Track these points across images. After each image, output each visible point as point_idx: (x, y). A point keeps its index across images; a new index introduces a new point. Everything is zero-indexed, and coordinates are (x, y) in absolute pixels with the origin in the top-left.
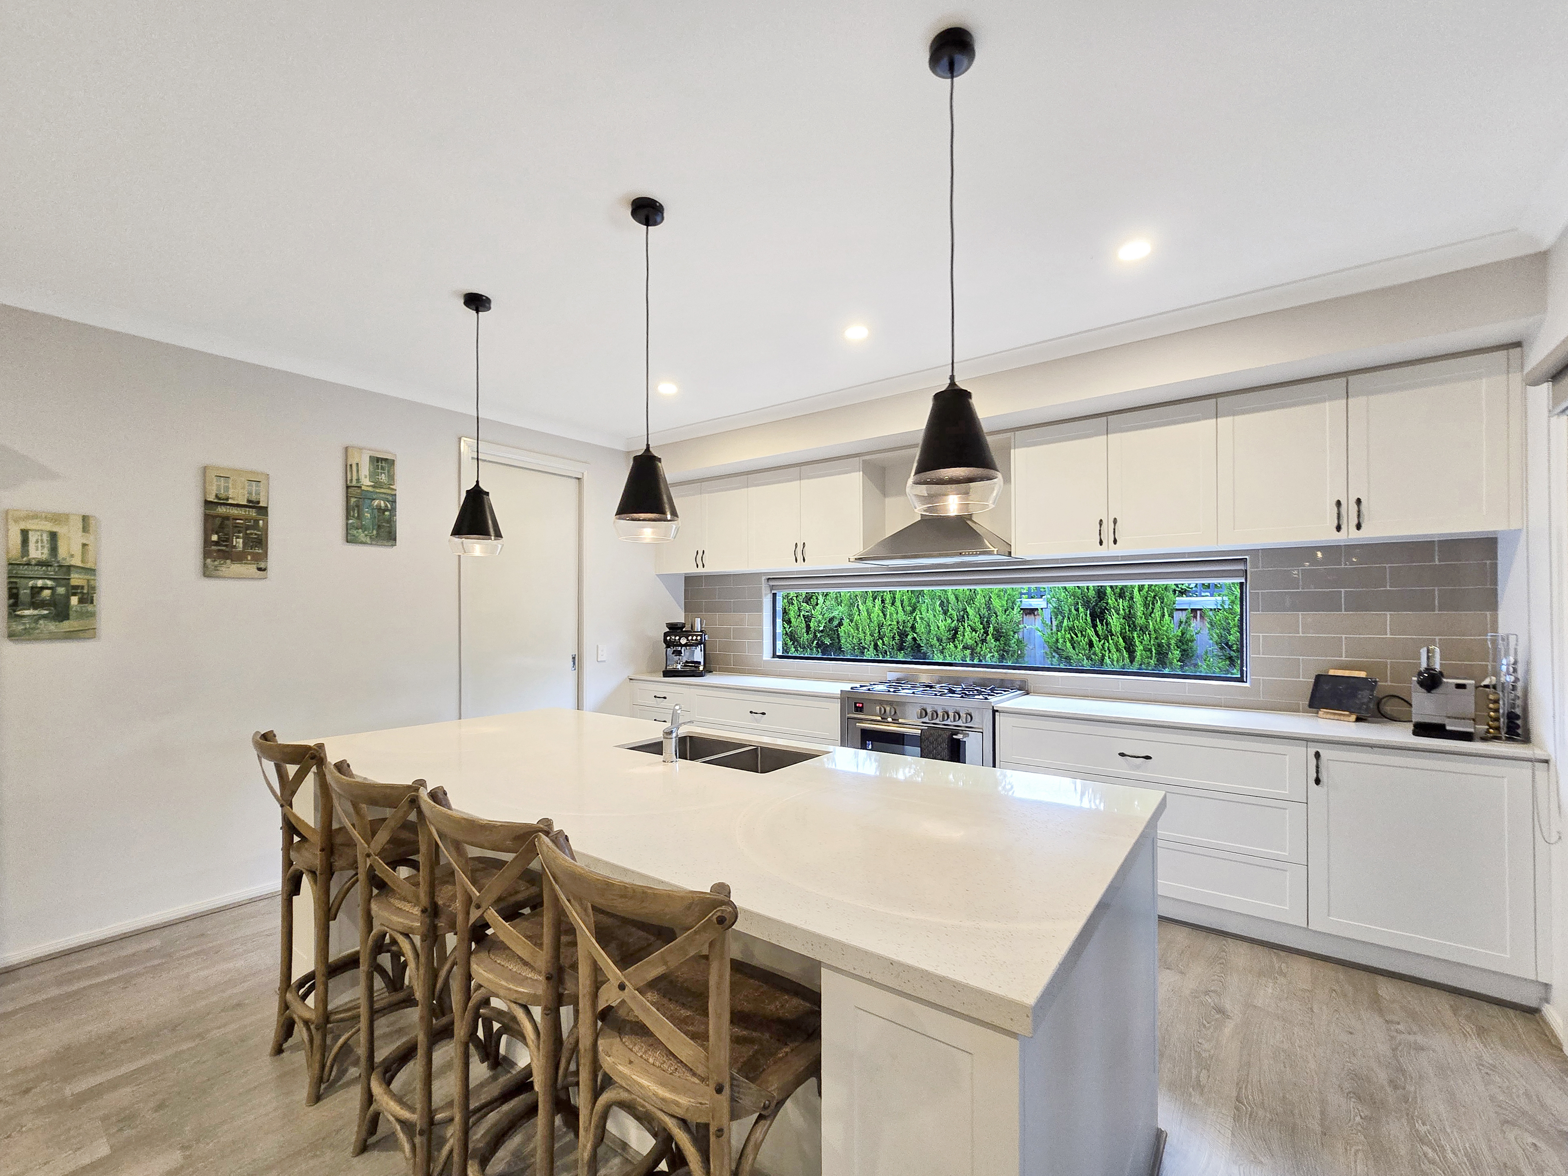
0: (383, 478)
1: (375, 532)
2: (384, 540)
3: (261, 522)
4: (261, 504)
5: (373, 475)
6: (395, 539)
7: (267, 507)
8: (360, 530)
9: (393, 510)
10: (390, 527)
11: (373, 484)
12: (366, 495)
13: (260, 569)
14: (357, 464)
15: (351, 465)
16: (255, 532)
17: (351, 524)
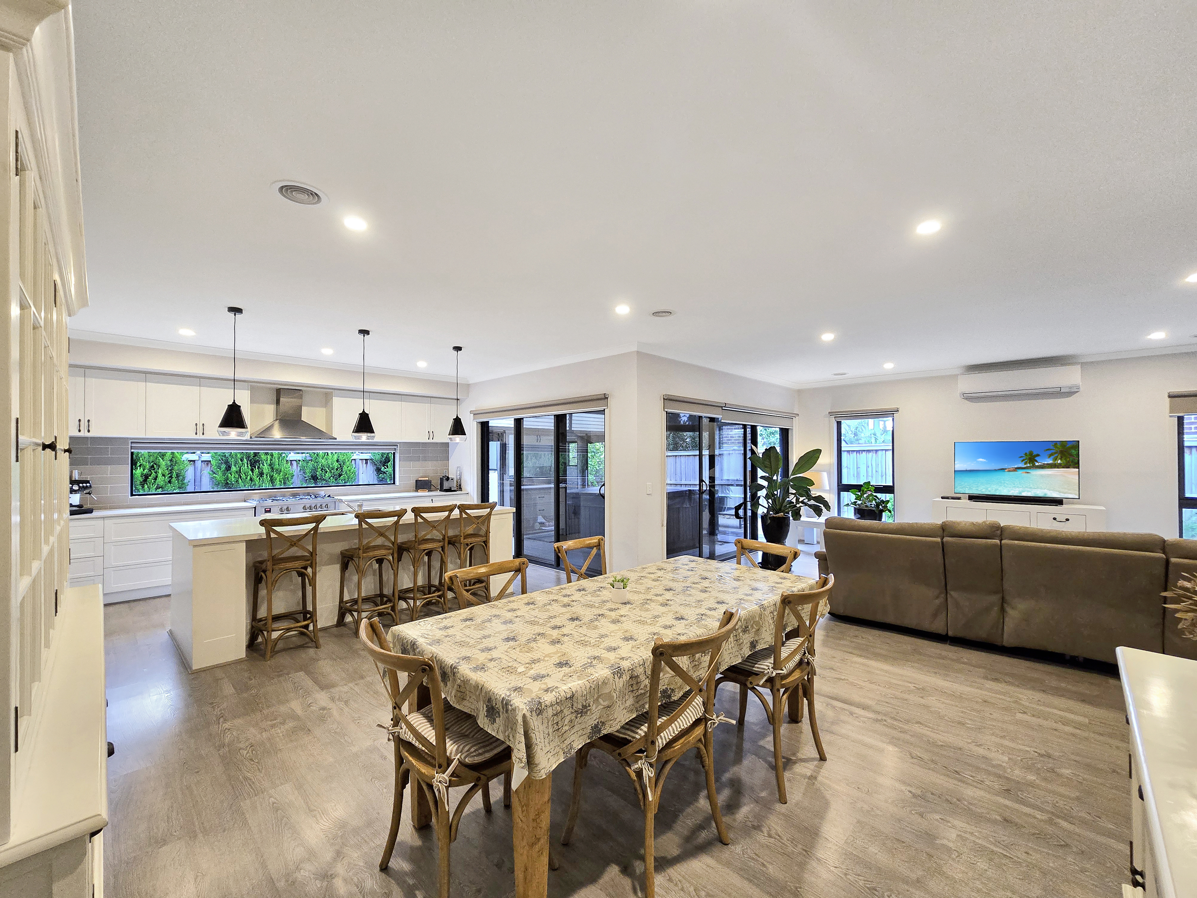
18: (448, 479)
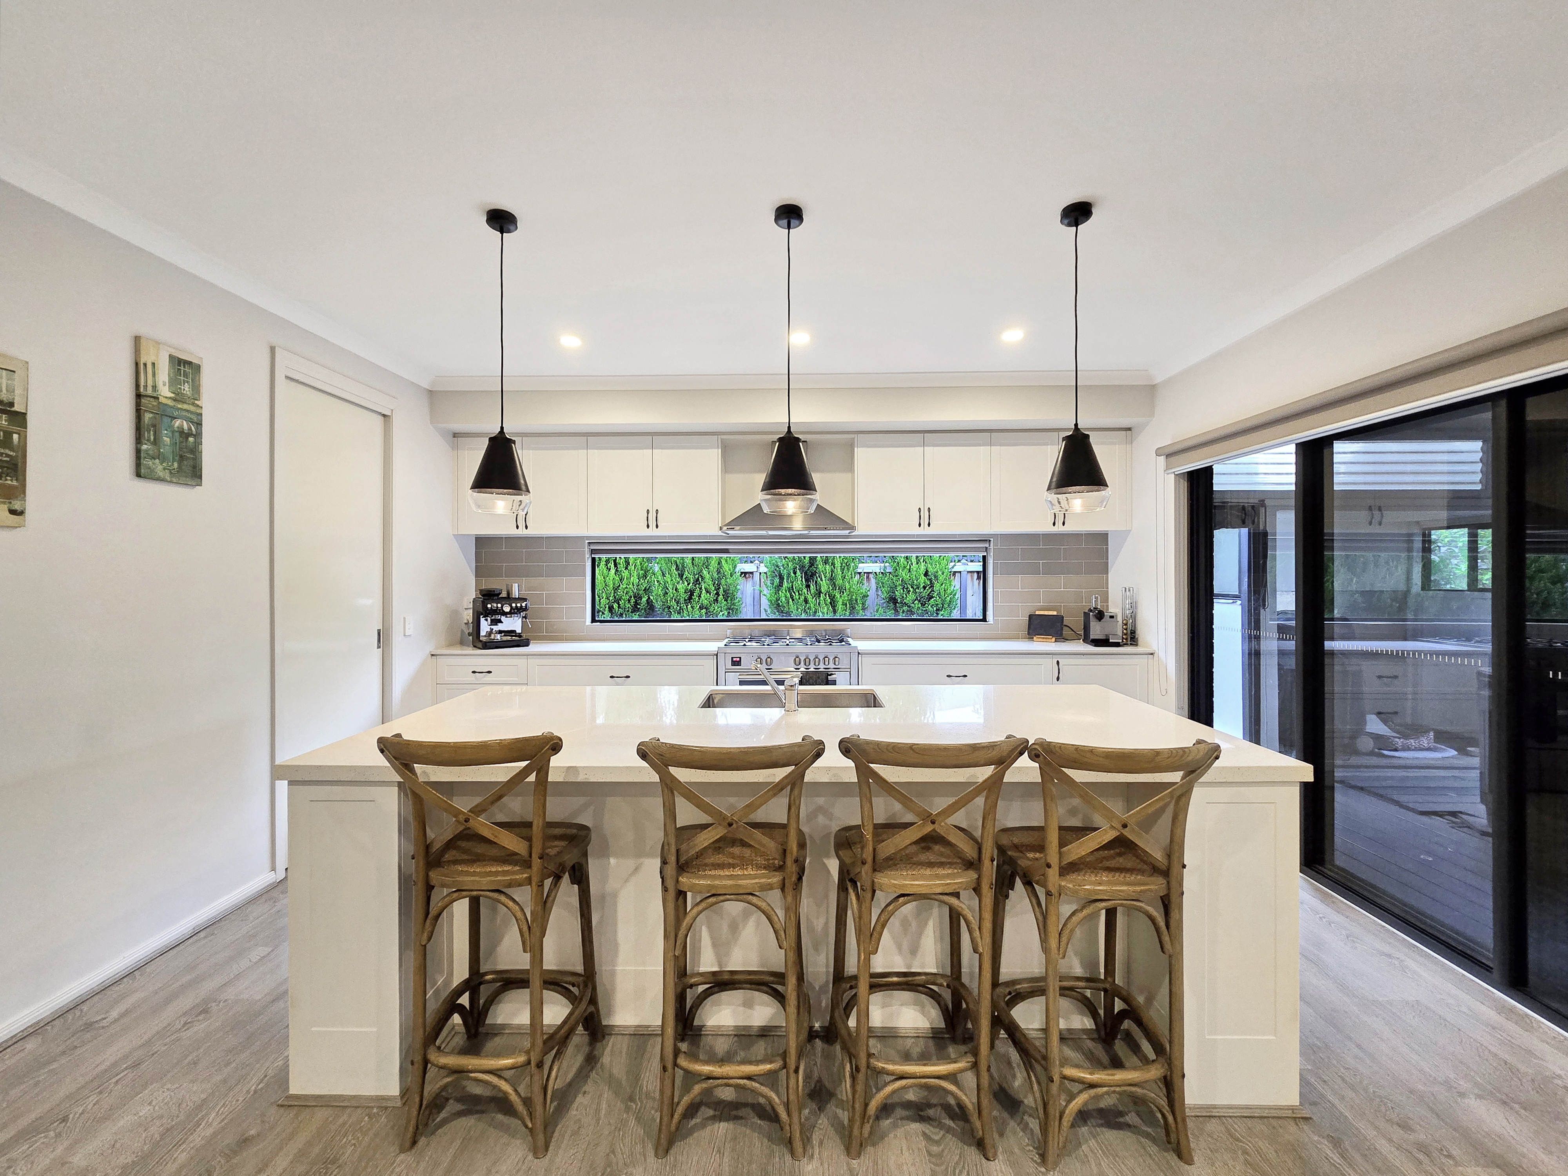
0: (187, 389)
1: (176, 465)
2: (186, 477)
3: (15, 436)
4: (16, 408)
5: (173, 382)
6: (200, 477)
7: (26, 414)
8: (157, 461)
9: (198, 435)
10: (195, 459)
11: (173, 395)
12: (164, 411)
13: (13, 512)
14: (153, 364)
15: (145, 365)
16: (8, 452)
17: (147, 450)
18: (1100, 615)
